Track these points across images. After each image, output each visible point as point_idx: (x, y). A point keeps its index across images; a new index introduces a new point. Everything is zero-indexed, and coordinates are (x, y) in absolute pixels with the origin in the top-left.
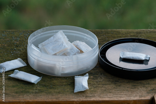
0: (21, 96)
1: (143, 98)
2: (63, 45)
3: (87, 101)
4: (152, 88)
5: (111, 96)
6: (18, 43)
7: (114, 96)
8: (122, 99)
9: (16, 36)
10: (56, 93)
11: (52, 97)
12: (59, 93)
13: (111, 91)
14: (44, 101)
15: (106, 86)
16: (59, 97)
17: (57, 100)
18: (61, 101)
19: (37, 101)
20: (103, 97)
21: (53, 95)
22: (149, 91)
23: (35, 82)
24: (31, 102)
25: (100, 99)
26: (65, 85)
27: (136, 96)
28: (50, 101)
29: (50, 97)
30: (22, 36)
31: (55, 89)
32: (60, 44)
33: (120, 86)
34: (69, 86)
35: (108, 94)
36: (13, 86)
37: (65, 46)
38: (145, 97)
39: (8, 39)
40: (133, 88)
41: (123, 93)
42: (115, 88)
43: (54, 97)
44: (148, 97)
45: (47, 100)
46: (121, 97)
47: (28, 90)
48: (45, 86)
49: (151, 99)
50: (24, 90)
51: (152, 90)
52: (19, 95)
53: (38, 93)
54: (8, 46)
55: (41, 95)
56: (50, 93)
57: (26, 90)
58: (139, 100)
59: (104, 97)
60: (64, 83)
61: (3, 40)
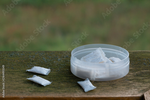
0: (34, 94)
1: (135, 96)
2: (100, 59)
3: (88, 97)
4: (143, 89)
5: (108, 94)
6: (33, 59)
7: (111, 94)
8: (117, 96)
9: (32, 55)
10: (63, 92)
11: (59, 95)
12: (65, 92)
13: (108, 91)
14: (52, 97)
15: (105, 88)
16: (65, 95)
17: (64, 97)
18: (67, 97)
19: (46, 97)
20: (101, 95)
21: (60, 94)
22: (140, 91)
23: (44, 85)
24: (41, 98)
25: (99, 96)
26: (70, 87)
27: (129, 94)
28: (57, 98)
29: (58, 94)
30: (37, 55)
31: (62, 89)
32: (98, 58)
33: (116, 88)
34: (73, 88)
35: (106, 93)
36: (28, 88)
37: (102, 60)
38: (136, 95)
39: (25, 57)
40: (127, 89)
41: (118, 92)
42: (111, 89)
43: (61, 94)
44: (139, 95)
45: (55, 97)
46: (116, 95)
47: (40, 90)
48: (54, 87)
49: (141, 96)
50: (36, 90)
51: (143, 90)
52: (33, 93)
53: (48, 92)
54: (25, 61)
55: (50, 93)
56: (58, 92)
57: (38, 90)
58: (131, 97)
59: (103, 95)
60: (70, 86)
61: (22, 58)
